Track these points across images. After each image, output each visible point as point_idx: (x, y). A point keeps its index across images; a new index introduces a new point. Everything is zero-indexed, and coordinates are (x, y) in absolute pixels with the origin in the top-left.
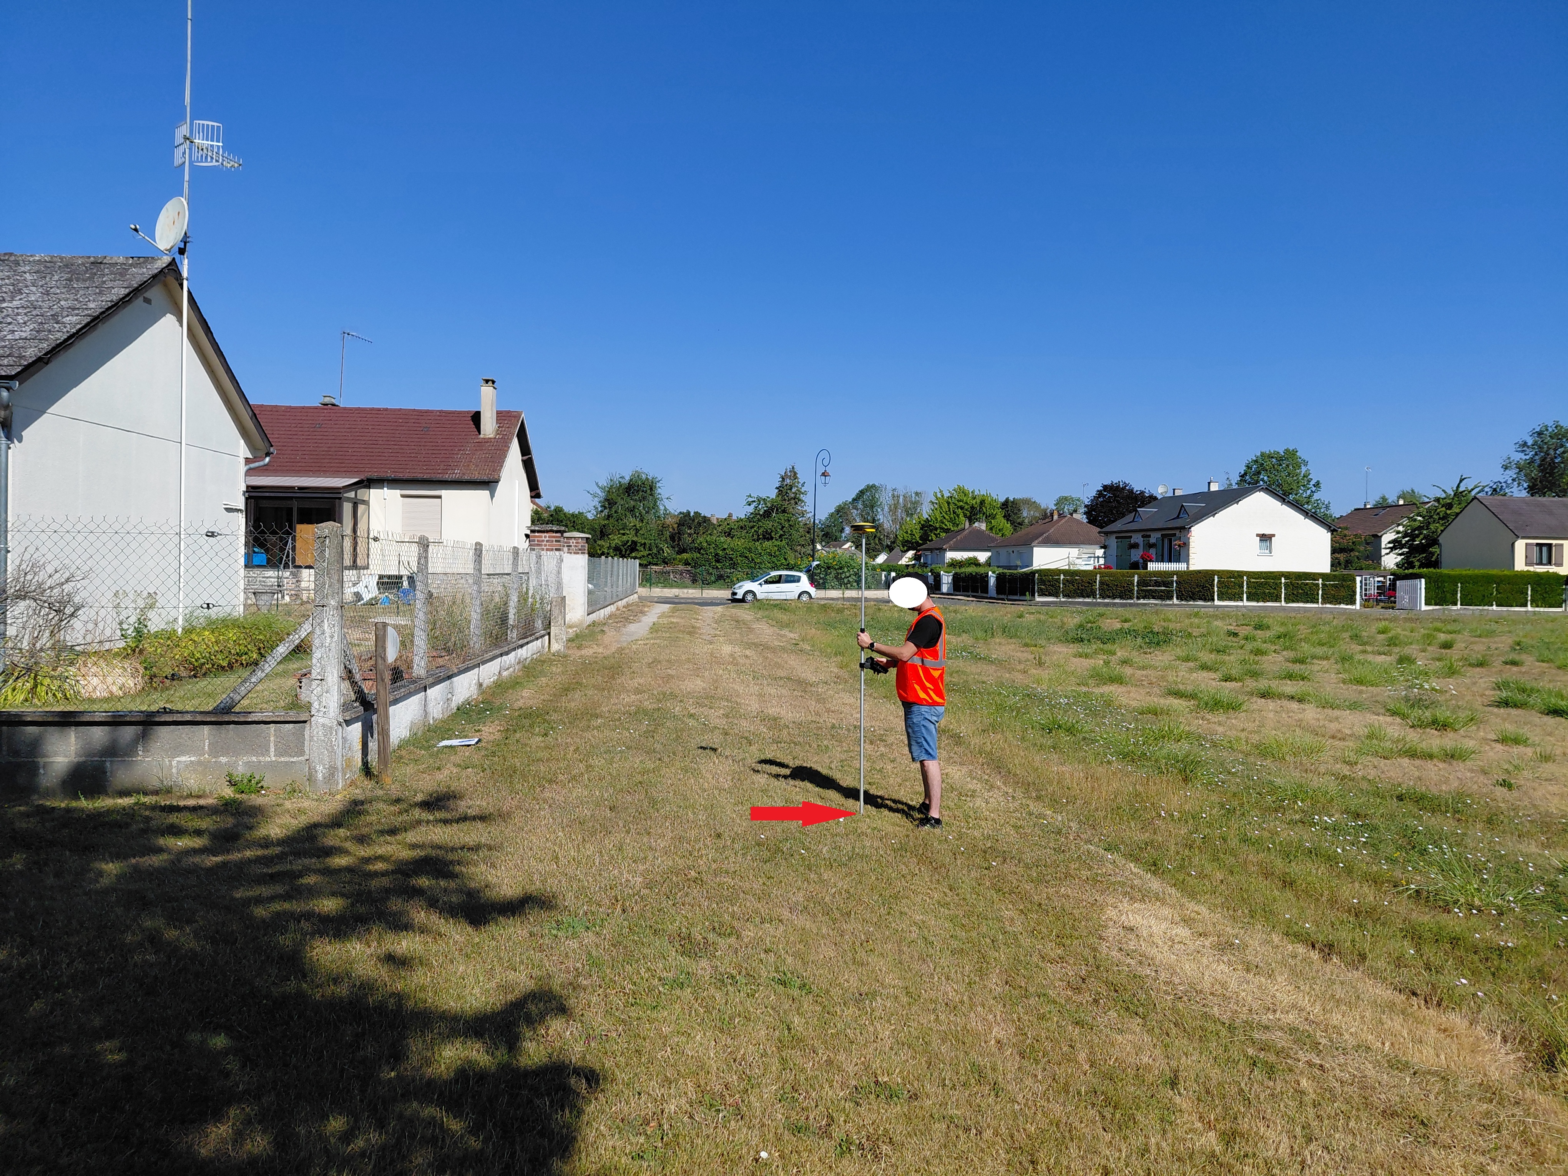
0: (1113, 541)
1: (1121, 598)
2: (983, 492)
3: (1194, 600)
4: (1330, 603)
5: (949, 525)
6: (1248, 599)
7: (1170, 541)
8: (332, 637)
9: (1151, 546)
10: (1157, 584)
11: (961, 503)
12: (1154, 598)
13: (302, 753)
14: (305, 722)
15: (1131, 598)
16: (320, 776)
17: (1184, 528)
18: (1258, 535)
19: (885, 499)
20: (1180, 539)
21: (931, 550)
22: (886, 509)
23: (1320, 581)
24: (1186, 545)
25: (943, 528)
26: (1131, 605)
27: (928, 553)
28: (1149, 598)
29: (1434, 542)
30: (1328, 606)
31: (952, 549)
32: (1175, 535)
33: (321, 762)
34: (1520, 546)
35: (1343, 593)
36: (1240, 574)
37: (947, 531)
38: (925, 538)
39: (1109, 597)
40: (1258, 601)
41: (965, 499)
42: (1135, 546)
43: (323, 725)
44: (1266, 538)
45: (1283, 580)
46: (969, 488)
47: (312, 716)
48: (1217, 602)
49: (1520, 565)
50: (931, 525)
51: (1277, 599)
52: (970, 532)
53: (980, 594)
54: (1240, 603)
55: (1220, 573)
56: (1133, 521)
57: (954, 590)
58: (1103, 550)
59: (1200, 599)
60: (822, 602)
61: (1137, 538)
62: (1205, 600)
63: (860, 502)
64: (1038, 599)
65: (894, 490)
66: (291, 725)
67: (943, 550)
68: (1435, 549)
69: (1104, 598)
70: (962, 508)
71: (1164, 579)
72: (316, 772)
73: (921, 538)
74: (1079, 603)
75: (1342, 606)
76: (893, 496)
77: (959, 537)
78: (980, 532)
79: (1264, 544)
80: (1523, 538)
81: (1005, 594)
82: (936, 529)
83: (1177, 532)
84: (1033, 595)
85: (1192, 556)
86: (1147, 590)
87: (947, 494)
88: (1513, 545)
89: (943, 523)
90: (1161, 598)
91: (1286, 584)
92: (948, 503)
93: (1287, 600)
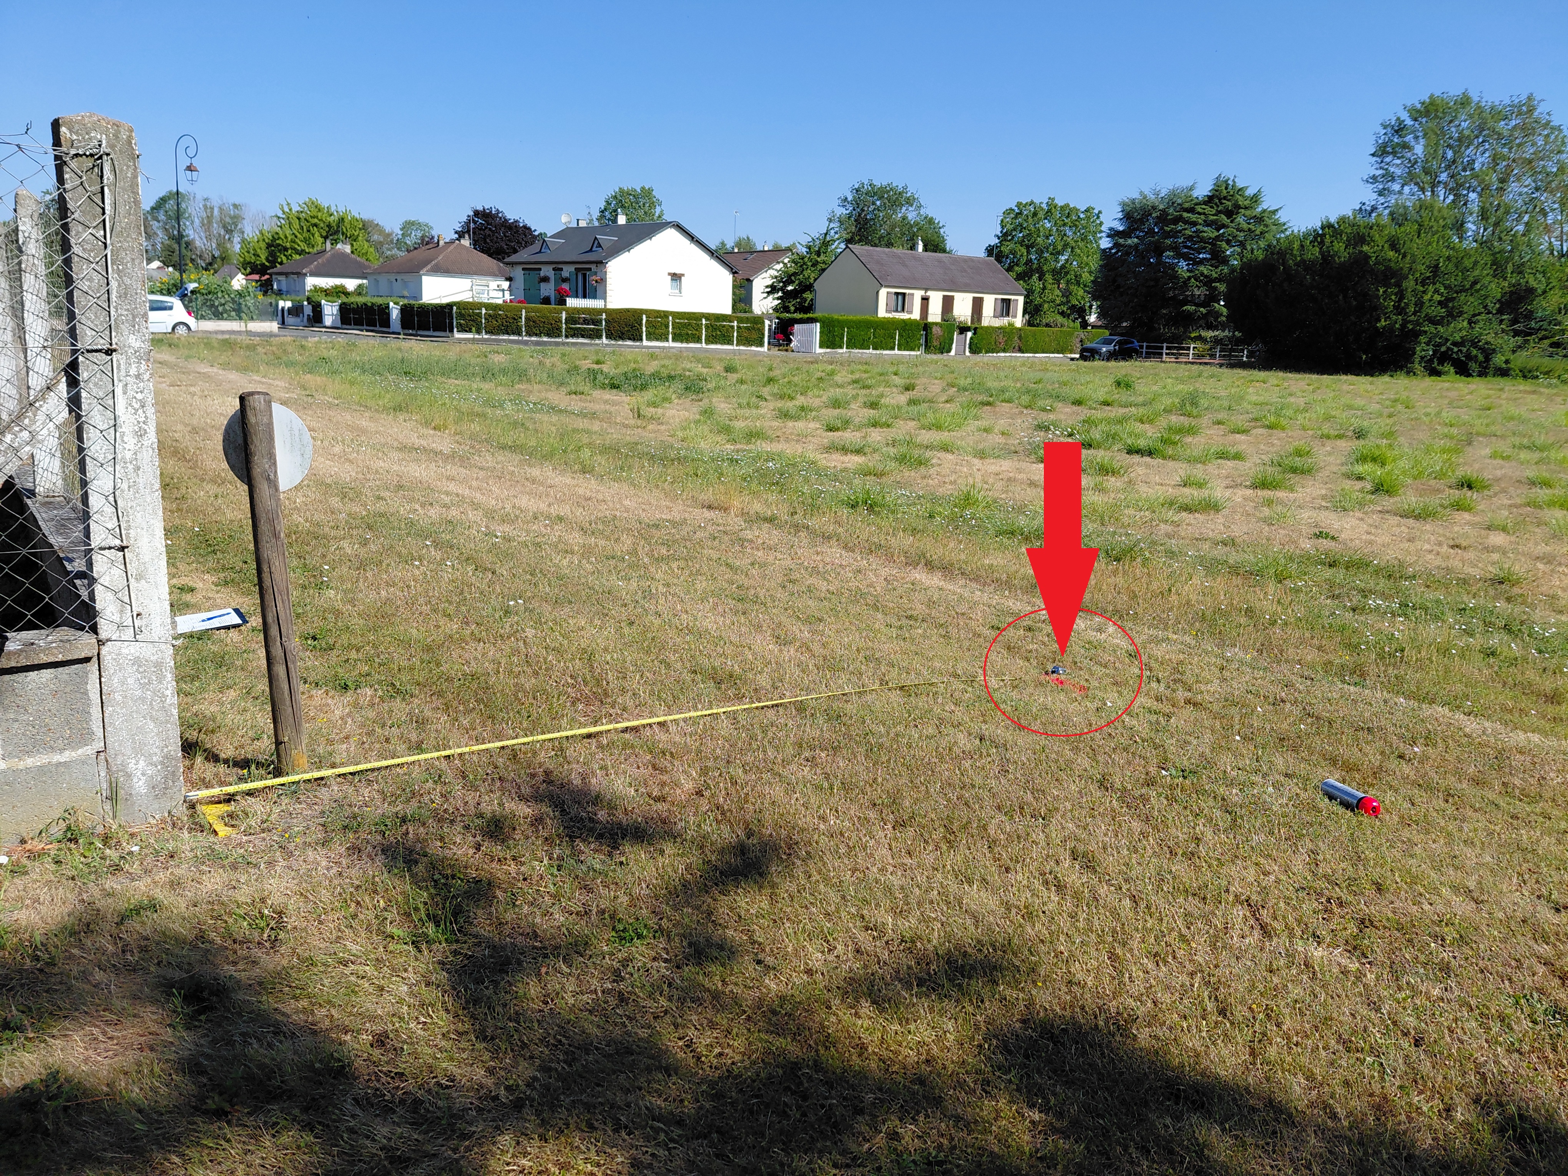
0: (518, 273)
1: (549, 335)
2: (342, 209)
3: (623, 339)
4: (744, 345)
5: (303, 246)
6: (674, 340)
7: (584, 276)
8: (140, 434)
9: (565, 280)
10: (586, 321)
11: (316, 220)
12: (583, 336)
13: (85, 736)
14: (87, 660)
15: (559, 336)
16: (140, 785)
17: (601, 262)
18: (669, 274)
19: (194, 210)
20: (596, 273)
21: (286, 274)
22: (197, 222)
23: (735, 324)
24: (603, 281)
25: (295, 249)
26: (557, 344)
27: (282, 278)
28: (578, 337)
29: (809, 287)
30: (742, 348)
31: (316, 274)
32: (590, 269)
33: (138, 750)
34: (883, 292)
35: (754, 335)
36: (665, 315)
37: (300, 253)
38: (273, 260)
39: (536, 335)
40: (682, 342)
41: (320, 214)
42: (545, 279)
43: (137, 661)
44: (676, 277)
45: (704, 321)
46: (324, 204)
47: (101, 643)
48: (645, 343)
49: (882, 313)
50: (279, 245)
51: (699, 340)
52: (333, 255)
53: (378, 328)
54: (666, 344)
55: (648, 312)
56: (540, 252)
57: (342, 323)
58: (508, 283)
59: (630, 339)
60: (220, 337)
61: (547, 271)
62: (634, 340)
63: (162, 212)
64: (458, 335)
65: (206, 200)
66: (47, 674)
67: (301, 275)
68: (808, 295)
69: (530, 335)
70: (316, 225)
71: (592, 317)
72: (129, 776)
73: (267, 259)
74: (504, 341)
75: (753, 348)
76: (205, 207)
77: (320, 261)
78: (343, 255)
79: (674, 284)
80: (886, 286)
81: (413, 329)
82: (286, 249)
83: (593, 267)
84: (452, 331)
85: (609, 293)
86: (577, 329)
87: (296, 208)
88: (878, 292)
89: (294, 242)
90: (590, 337)
91: (706, 325)
92: (299, 219)
93: (708, 342)
